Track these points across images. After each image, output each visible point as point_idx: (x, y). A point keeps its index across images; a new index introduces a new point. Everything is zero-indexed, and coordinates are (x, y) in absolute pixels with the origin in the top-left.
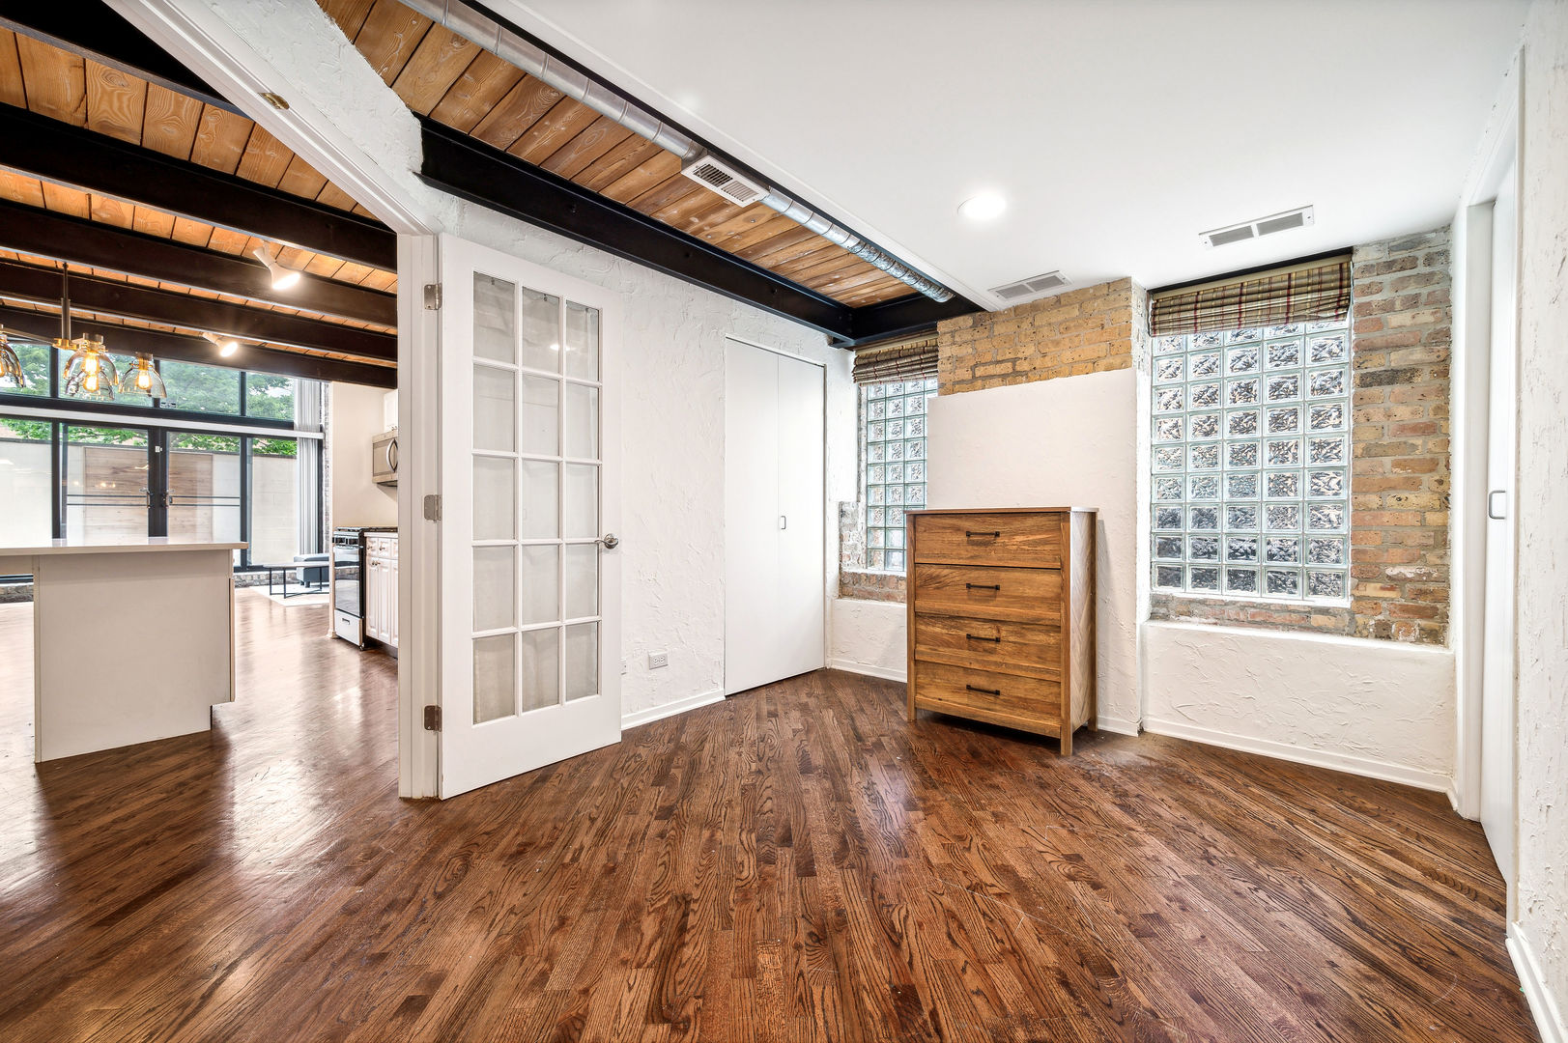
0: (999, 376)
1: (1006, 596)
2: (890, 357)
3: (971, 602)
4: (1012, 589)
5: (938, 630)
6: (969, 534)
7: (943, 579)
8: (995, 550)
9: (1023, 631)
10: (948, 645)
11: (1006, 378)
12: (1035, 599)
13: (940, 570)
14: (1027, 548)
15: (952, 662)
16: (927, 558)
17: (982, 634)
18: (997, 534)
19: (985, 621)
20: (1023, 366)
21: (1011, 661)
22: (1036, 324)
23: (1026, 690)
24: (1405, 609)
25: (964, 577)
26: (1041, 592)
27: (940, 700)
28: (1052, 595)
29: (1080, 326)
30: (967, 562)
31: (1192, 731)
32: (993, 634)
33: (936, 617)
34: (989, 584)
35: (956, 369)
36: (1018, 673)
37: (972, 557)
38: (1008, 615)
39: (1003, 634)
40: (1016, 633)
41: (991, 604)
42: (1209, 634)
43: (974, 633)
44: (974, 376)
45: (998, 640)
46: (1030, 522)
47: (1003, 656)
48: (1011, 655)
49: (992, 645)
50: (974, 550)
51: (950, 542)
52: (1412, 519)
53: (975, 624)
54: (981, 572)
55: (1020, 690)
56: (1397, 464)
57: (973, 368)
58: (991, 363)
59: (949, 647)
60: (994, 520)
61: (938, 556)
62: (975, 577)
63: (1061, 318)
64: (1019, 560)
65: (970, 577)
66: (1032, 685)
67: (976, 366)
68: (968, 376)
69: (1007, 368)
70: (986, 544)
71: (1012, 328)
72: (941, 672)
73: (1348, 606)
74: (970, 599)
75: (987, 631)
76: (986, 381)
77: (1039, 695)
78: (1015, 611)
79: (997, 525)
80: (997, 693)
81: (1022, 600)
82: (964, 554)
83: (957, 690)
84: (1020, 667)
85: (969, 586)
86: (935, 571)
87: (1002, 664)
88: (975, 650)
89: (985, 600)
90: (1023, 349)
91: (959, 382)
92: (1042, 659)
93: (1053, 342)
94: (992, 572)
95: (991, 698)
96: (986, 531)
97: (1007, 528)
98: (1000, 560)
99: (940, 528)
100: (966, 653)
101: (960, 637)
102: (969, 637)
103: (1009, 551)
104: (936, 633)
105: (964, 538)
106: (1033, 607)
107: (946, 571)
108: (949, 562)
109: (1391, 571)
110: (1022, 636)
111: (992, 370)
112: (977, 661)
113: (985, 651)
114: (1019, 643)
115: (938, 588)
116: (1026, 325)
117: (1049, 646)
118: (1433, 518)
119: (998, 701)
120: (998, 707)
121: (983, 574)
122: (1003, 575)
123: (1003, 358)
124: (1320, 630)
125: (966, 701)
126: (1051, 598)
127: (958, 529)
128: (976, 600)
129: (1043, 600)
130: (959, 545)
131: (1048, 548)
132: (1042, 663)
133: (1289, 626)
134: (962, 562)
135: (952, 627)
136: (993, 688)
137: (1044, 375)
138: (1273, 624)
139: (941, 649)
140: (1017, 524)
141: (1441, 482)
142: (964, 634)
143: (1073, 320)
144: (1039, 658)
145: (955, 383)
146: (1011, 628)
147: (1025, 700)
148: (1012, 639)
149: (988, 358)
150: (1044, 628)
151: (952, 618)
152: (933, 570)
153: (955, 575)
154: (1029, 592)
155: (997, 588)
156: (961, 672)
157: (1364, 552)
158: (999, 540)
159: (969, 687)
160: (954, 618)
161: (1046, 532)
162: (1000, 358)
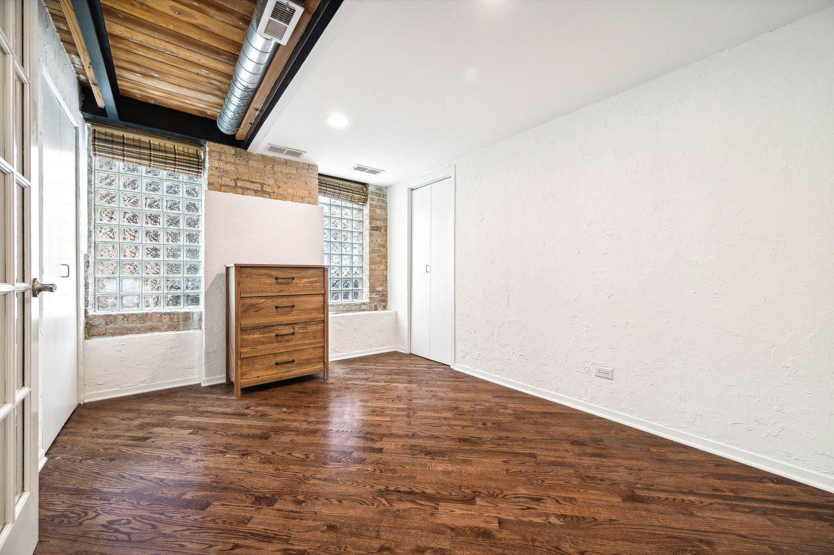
0: (254, 190)
1: (298, 310)
2: (139, 145)
3: (278, 316)
4: (301, 305)
5: (256, 336)
6: (277, 279)
7: (260, 305)
8: (292, 287)
9: (306, 326)
10: (263, 343)
11: (256, 193)
12: (312, 309)
13: (258, 300)
14: (308, 285)
15: (268, 352)
16: (250, 293)
17: (285, 332)
18: (293, 279)
19: (287, 325)
20: (268, 189)
21: (301, 342)
22: (275, 169)
23: (308, 355)
24: (380, 300)
25: (274, 303)
26: (315, 306)
27: (258, 377)
28: (320, 306)
29: (297, 179)
30: (277, 294)
31: (339, 356)
32: (291, 331)
33: (254, 329)
34: (289, 305)
35: (223, 176)
36: (305, 347)
37: (280, 291)
38: (300, 319)
39: (296, 329)
40: (302, 328)
41: (290, 315)
42: (343, 316)
43: (280, 333)
44: (236, 185)
45: (293, 334)
46: (310, 272)
47: (297, 341)
48: (300, 339)
49: (290, 337)
50: (279, 288)
51: (264, 283)
52: (381, 273)
53: (280, 328)
54: (284, 299)
55: (305, 356)
56: (378, 256)
57: (236, 180)
58: (248, 181)
59: (264, 344)
60: (291, 271)
61: (258, 292)
62: (279, 302)
63: (287, 171)
64: (305, 291)
65: (278, 302)
66: (310, 351)
67: (238, 179)
68: (232, 183)
69: (258, 187)
70: (287, 284)
71: (261, 166)
72: (258, 360)
73: (368, 301)
74: (277, 315)
75: (288, 330)
76: (244, 191)
77: (314, 355)
78: (303, 317)
79: (293, 274)
80: (293, 361)
81: (306, 311)
82: (275, 290)
83: (270, 368)
84: (306, 344)
85: (277, 307)
86: (254, 301)
87: (296, 345)
88: (281, 342)
89: (286, 314)
90: (267, 180)
91: (225, 186)
92: (315, 337)
93: (284, 181)
94: (290, 298)
95: (290, 365)
96: (288, 277)
97: (298, 275)
98: (295, 291)
99: (258, 275)
100: (275, 345)
101: (271, 337)
102: (277, 336)
103: (299, 287)
104: (256, 338)
105: (274, 281)
106: (311, 314)
107: (263, 300)
108: (266, 295)
109: (377, 289)
110: (305, 328)
111: (248, 185)
112: (283, 348)
113: (287, 341)
114: (304, 333)
115: (256, 311)
116: (269, 167)
117: (318, 331)
118: (385, 272)
119: (294, 365)
120: (293, 369)
121: (285, 300)
122: (297, 299)
123: (256, 181)
124: (363, 310)
125: (275, 372)
126: (319, 308)
127: (270, 276)
128: (281, 314)
129: (316, 309)
130: (271, 285)
131: (318, 284)
132: (316, 339)
133: (356, 311)
134: (274, 294)
135: (266, 332)
136: (291, 359)
137: (279, 197)
138: (352, 310)
139: (259, 347)
140: (304, 273)
141: (386, 262)
142: (273, 335)
143: (293, 174)
144: (314, 337)
145: (221, 186)
146: (300, 326)
147: (307, 360)
148: (301, 331)
149: (246, 177)
150: (316, 322)
151: (266, 327)
152: (253, 301)
153: (269, 302)
154: (309, 306)
155: (293, 306)
156: (272, 356)
157: (372, 283)
158: (294, 281)
159: (277, 364)
160: (267, 327)
161: (317, 277)
162: (253, 180)
